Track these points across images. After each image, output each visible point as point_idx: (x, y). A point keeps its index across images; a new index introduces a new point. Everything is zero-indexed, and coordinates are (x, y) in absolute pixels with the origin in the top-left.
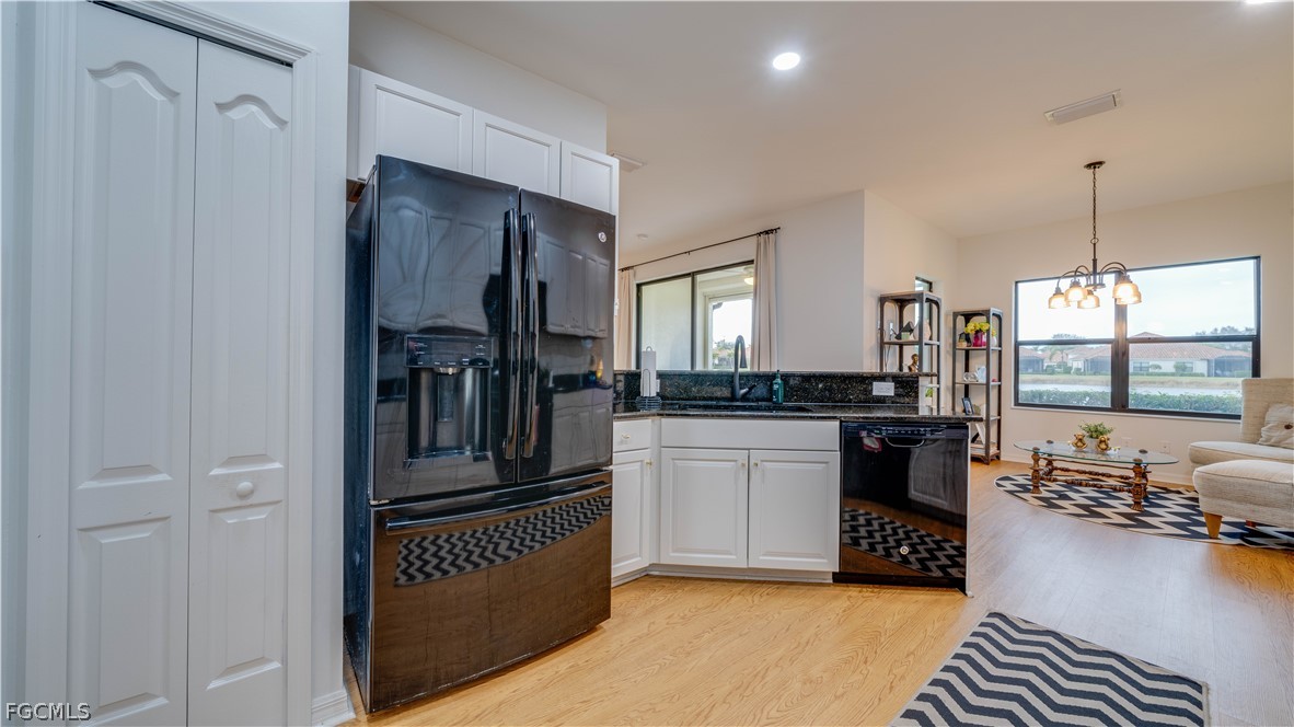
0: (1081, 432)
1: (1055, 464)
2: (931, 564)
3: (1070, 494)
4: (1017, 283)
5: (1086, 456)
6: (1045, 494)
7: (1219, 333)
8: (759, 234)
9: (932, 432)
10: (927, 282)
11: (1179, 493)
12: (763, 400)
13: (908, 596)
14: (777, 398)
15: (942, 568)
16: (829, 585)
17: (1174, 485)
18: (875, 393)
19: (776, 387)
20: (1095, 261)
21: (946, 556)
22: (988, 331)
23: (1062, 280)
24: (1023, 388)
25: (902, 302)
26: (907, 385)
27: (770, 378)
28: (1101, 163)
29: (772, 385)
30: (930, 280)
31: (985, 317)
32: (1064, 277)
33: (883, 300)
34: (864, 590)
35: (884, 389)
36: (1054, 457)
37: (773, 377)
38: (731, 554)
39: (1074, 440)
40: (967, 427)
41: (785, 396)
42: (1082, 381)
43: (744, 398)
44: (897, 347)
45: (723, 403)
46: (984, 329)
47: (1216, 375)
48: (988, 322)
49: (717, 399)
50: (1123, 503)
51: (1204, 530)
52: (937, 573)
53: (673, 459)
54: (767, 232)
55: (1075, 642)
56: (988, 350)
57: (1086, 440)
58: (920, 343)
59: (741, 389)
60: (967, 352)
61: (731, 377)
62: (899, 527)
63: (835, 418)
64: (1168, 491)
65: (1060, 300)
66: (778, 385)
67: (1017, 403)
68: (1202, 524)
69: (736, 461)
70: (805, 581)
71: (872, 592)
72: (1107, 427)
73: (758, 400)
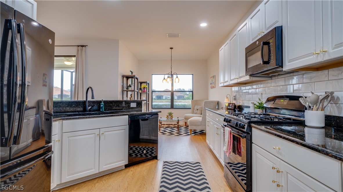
0: (168, 114)
1: (162, 123)
2: (148, 155)
3: (166, 130)
4: (152, 75)
5: (169, 120)
6: (161, 131)
7: (177, 90)
8: (79, 46)
9: (151, 116)
10: (131, 72)
11: (183, 126)
12: (96, 111)
13: (146, 165)
14: (102, 109)
15: (150, 155)
16: (124, 169)
17: (182, 125)
18: (131, 106)
19: (102, 106)
20: (171, 72)
21: (150, 151)
22: (147, 88)
23: (166, 75)
24: (153, 104)
25: (128, 78)
26: (139, 104)
27: (99, 102)
28: (172, 48)
29: (100, 105)
30: (132, 71)
31: (146, 84)
32: (166, 74)
33: (123, 76)
34: (134, 167)
35: (133, 105)
36: (162, 121)
37: (100, 102)
38: (92, 169)
39: (166, 116)
40: (158, 114)
41: (104, 109)
42: (155, 101)
43: (90, 111)
44: (126, 92)
45: (80, 113)
46: (146, 87)
47: (178, 100)
48: (147, 85)
49: (78, 111)
50: (175, 130)
51: (189, 133)
52: (149, 157)
53: (68, 137)
54: (82, 46)
55: (181, 162)
56: (146, 93)
57: (169, 116)
58: (134, 91)
59: (89, 107)
60: (141, 93)
61: (84, 103)
62: (141, 148)
63: (127, 115)
64: (181, 126)
65: (165, 81)
66: (102, 105)
67: (152, 108)
68: (189, 132)
69: (95, 134)
70: (117, 170)
71: (137, 167)
72: (172, 112)
73: (94, 111)
